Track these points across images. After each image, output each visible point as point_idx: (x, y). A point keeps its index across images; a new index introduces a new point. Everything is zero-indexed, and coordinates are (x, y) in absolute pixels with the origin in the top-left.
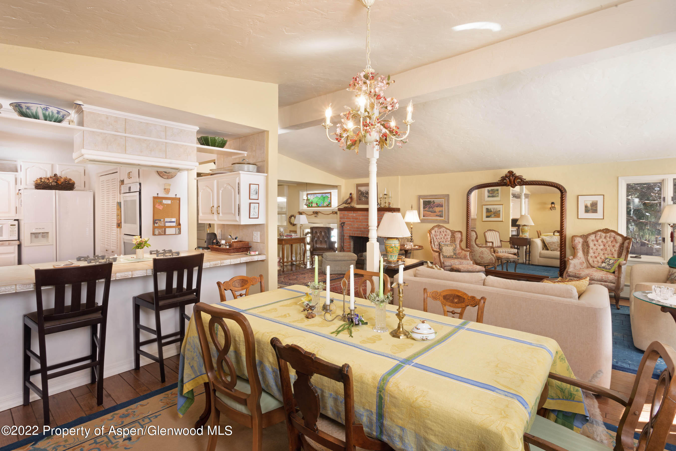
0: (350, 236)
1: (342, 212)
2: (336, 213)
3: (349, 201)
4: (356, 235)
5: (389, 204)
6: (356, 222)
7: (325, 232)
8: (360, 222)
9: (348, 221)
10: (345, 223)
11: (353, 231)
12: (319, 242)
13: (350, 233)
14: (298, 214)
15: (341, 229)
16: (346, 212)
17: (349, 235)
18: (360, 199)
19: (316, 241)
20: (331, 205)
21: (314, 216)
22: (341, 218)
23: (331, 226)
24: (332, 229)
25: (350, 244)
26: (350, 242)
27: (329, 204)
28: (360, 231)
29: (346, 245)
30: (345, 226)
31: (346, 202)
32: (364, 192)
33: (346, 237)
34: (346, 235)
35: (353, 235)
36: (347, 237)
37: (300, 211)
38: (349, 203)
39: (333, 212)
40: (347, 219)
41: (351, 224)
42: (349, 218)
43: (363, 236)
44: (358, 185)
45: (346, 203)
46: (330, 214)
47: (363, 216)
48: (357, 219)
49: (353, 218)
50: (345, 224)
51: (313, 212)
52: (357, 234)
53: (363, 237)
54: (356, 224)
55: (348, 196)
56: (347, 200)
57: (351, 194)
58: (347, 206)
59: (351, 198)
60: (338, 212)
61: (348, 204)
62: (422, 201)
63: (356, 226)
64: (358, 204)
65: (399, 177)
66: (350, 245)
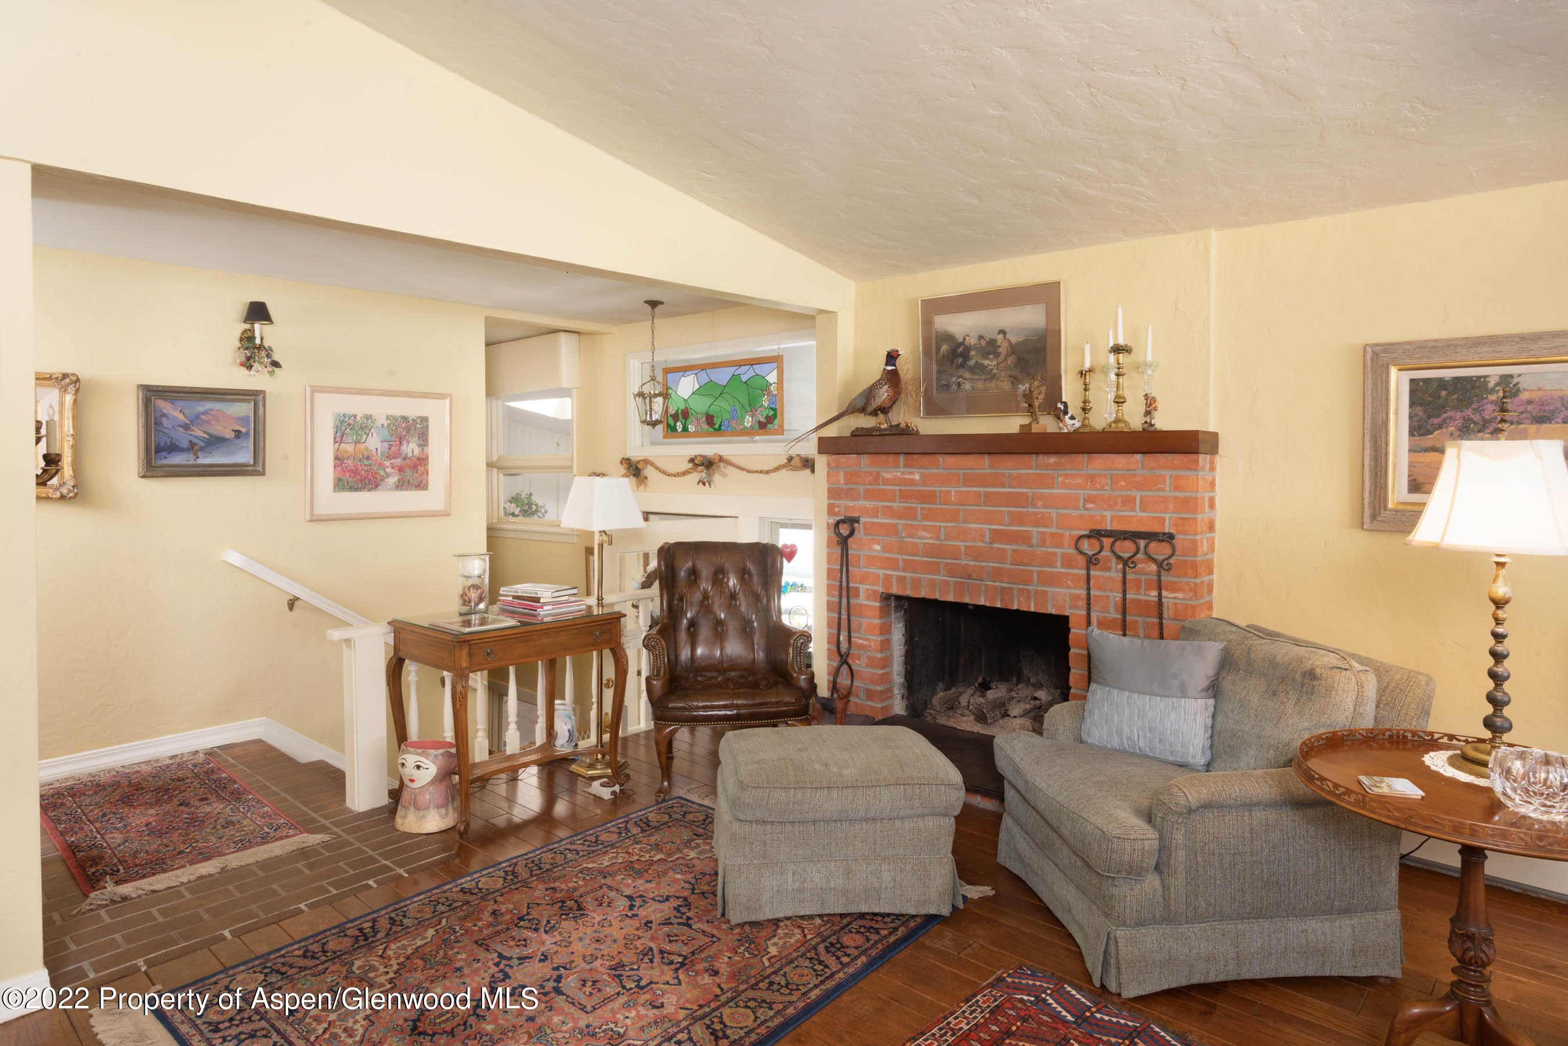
0: (886, 597)
1: (843, 459)
2: (808, 464)
3: (884, 394)
4: (923, 594)
5: (1150, 405)
6: (925, 518)
7: (744, 575)
8: (954, 517)
9: (875, 512)
10: (856, 520)
11: (909, 566)
12: (705, 631)
13: (888, 578)
14: (622, 470)
15: (838, 551)
16: (865, 460)
17: (880, 589)
18: (948, 386)
19: (693, 624)
20: (781, 426)
21: (695, 476)
22: (834, 493)
23: (785, 538)
24: (790, 554)
25: (888, 641)
26: (885, 630)
27: (770, 419)
28: (951, 571)
29: (861, 647)
30: (860, 533)
31: (863, 404)
32: (972, 341)
33: (866, 600)
34: (863, 588)
35: (909, 593)
36: (868, 599)
37: (628, 455)
38: (884, 410)
39: (790, 459)
40: (869, 495)
41: (892, 530)
42: (883, 496)
43: (966, 600)
44: (933, 307)
45: (863, 410)
46: (777, 469)
47: (967, 481)
48: (928, 498)
49: (904, 496)
50: (860, 528)
51: (692, 460)
52: (932, 584)
53: (967, 605)
54: (924, 528)
55: (877, 367)
56: (870, 393)
57: (892, 357)
58: (866, 422)
59: (892, 378)
60: (821, 462)
61: (874, 413)
62: (1399, 382)
63: (925, 538)
64: (933, 410)
65: (1214, 234)
66: (886, 645)
